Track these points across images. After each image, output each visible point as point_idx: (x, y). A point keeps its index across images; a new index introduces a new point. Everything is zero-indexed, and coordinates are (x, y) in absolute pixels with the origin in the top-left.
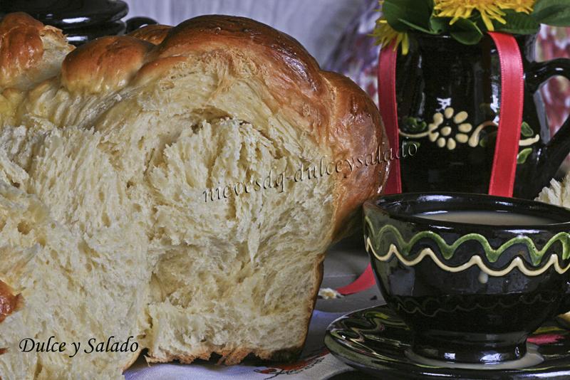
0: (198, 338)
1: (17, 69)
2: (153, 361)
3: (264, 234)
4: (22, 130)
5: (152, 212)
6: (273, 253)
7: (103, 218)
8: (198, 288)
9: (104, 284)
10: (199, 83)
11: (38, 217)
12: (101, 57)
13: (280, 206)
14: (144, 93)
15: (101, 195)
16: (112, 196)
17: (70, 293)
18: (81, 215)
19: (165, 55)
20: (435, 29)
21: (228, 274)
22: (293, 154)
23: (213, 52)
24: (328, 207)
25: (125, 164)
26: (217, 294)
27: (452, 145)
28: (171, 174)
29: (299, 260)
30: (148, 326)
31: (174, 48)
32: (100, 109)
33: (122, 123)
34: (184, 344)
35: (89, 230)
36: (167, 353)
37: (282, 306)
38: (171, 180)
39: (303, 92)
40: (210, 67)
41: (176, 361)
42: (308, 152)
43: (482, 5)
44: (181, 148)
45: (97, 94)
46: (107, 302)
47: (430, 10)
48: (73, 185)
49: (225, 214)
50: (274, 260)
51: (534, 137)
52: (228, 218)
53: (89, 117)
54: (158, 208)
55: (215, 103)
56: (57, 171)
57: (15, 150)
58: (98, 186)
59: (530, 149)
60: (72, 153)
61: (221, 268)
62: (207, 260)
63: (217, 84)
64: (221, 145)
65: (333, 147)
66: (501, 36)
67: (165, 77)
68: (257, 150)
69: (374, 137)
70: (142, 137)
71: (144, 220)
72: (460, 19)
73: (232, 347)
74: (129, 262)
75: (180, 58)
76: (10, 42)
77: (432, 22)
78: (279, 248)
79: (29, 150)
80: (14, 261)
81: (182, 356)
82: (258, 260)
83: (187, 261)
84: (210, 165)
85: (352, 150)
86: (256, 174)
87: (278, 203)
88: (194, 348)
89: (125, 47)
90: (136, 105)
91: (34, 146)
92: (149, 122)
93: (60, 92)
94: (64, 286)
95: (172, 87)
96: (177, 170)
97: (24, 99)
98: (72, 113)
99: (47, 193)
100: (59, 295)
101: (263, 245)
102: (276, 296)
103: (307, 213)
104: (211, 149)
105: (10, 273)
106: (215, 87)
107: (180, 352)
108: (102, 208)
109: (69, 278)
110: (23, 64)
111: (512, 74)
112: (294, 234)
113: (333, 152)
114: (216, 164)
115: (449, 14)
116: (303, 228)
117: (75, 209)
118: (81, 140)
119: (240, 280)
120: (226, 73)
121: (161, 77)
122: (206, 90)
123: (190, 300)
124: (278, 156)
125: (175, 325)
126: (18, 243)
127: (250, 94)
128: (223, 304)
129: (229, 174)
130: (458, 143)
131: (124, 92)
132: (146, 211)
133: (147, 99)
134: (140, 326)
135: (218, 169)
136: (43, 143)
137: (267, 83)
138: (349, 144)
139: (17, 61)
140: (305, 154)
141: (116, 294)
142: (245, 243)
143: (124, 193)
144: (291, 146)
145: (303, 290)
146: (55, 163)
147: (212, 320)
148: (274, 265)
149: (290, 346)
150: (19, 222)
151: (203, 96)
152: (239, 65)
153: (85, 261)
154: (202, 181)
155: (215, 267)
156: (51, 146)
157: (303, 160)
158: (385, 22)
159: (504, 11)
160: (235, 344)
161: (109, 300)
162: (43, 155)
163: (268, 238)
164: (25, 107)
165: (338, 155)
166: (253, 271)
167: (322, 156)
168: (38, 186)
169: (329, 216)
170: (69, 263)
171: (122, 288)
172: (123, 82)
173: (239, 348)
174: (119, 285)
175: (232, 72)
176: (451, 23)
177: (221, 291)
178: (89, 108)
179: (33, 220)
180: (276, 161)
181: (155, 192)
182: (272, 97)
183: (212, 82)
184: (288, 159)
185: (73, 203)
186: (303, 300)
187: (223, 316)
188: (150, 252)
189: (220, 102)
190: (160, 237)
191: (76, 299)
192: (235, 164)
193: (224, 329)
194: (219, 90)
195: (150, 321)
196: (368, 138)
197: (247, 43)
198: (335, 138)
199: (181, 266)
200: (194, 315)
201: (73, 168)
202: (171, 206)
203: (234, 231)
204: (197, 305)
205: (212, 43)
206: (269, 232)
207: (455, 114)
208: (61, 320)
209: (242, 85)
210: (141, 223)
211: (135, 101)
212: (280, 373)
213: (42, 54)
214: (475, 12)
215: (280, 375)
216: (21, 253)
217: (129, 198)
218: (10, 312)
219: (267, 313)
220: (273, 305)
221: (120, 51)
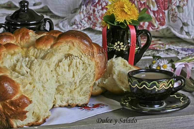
0: (65, 102)
1: (24, 42)
2: (56, 107)
3: (80, 80)
4: (27, 59)
5: (56, 77)
6: (82, 83)
7: (46, 79)
8: (65, 91)
9: (47, 93)
10: (66, 48)
11: (33, 81)
12: (44, 41)
13: (84, 74)
14: (54, 51)
15: (46, 74)
16: (48, 74)
17: (40, 96)
18: (42, 79)
19: (58, 41)
20: (116, 24)
21: (72, 88)
22: (87, 63)
23: (69, 41)
24: (94, 74)
25: (51, 67)
26: (70, 92)
27: (119, 50)
28: (61, 69)
29: (88, 85)
30: (54, 100)
31: (61, 40)
32: (45, 54)
33: (50, 58)
34: (62, 103)
35: (44, 82)
36: (59, 105)
37: (84, 95)
38: (61, 70)
39: (89, 49)
40: (69, 45)
41: (60, 106)
42: (90, 62)
43: (126, 19)
44: (63, 63)
45: (44, 50)
46: (47, 97)
47: (115, 20)
48: (40, 72)
49: (72, 76)
50: (82, 85)
51: (138, 47)
52: (73, 77)
53: (42, 55)
54: (58, 76)
55: (70, 53)
56: (36, 69)
57: (26, 64)
58: (45, 72)
59: (137, 50)
60: (40, 65)
61: (71, 87)
62: (68, 86)
63: (70, 48)
64: (71, 62)
65: (95, 61)
66: (131, 26)
67: (59, 47)
68: (79, 63)
69: (104, 59)
70: (54, 61)
71: (55, 79)
72: (122, 22)
73: (73, 104)
74: (52, 88)
75: (62, 42)
76: (23, 35)
77: (115, 22)
78: (83, 83)
79: (30, 64)
80: (30, 92)
81: (62, 106)
82: (79, 85)
83: (64, 86)
84: (69, 66)
85: (99, 62)
86: (79, 68)
87: (83, 73)
88: (65, 104)
89: (49, 39)
90: (53, 54)
91: (30, 63)
92: (56, 57)
93: (35, 49)
94: (39, 95)
95: (60, 49)
96: (62, 68)
97: (27, 50)
98: (38, 54)
99: (34, 74)
100: (37, 97)
101: (80, 82)
102: (83, 93)
103: (90, 75)
104: (69, 63)
105: (29, 95)
106: (70, 49)
107: (61, 105)
108: (46, 77)
109: (40, 93)
110: (25, 40)
111: (133, 35)
112: (87, 80)
113: (95, 62)
114: (70, 66)
115: (119, 21)
116: (88, 79)
117: (40, 78)
118: (41, 62)
119: (75, 89)
120: (72, 46)
121: (58, 47)
122: (68, 50)
123: (64, 94)
124: (84, 63)
125: (60, 99)
126: (29, 87)
127: (77, 50)
128: (71, 94)
129: (73, 68)
130: (121, 50)
131: (50, 50)
132: (55, 77)
133: (55, 52)
134: (53, 100)
135: (70, 67)
136: (33, 63)
137: (81, 48)
138: (99, 60)
139: (24, 40)
140: (89, 63)
141: (49, 95)
142: (76, 82)
143: (50, 73)
144: (86, 61)
145: (88, 92)
146: (36, 67)
147: (68, 98)
148: (82, 86)
149: (86, 103)
150: (29, 82)
151: (67, 51)
152: (75, 44)
153: (43, 89)
154: (67, 70)
155: (69, 87)
156: (35, 64)
157: (89, 64)
158: (104, 21)
159: (132, 20)
160: (73, 103)
161: (48, 97)
162: (33, 66)
163: (81, 80)
164: (27, 52)
165: (97, 63)
166: (77, 87)
167: (93, 64)
168: (32, 73)
169: (95, 76)
170: (40, 90)
171: (50, 94)
172: (49, 47)
173: (74, 104)
174: (50, 93)
175: (74, 45)
176: (119, 23)
177: (71, 92)
178: (42, 53)
179: (32, 82)
180: (83, 65)
181: (57, 73)
182: (82, 51)
183: (69, 48)
184: (86, 64)
185: (40, 76)
186: (88, 93)
187: (71, 97)
188: (56, 85)
189: (71, 52)
190: (58, 82)
191: (41, 97)
192: (75, 66)
193: (71, 100)
194: (71, 50)
195: (55, 99)
196: (103, 59)
197: (76, 39)
198: (96, 59)
199: (62, 87)
200: (65, 97)
201: (40, 68)
202: (61, 76)
203: (74, 80)
204: (65, 95)
205: (69, 39)
206: (81, 79)
207: (120, 43)
208: (38, 102)
209: (76, 48)
210: (54, 80)
211: (52, 53)
212: (84, 109)
213: (30, 38)
214: (125, 20)
215: (84, 110)
216: (31, 91)
217: (52, 74)
218: (30, 104)
219: (81, 96)
220: (82, 95)
221: (48, 40)
